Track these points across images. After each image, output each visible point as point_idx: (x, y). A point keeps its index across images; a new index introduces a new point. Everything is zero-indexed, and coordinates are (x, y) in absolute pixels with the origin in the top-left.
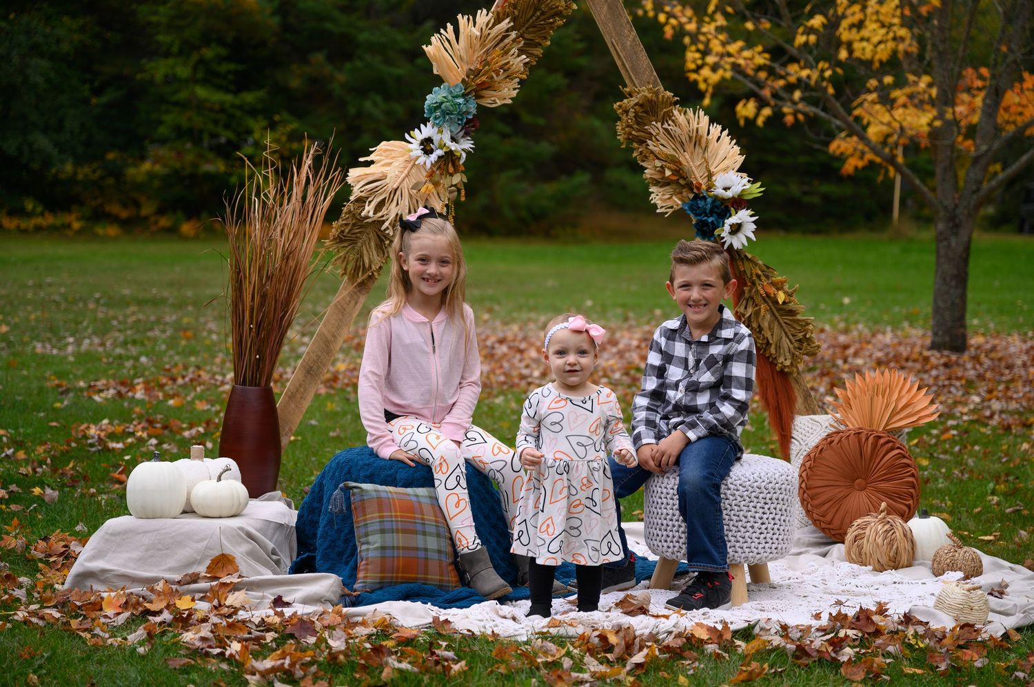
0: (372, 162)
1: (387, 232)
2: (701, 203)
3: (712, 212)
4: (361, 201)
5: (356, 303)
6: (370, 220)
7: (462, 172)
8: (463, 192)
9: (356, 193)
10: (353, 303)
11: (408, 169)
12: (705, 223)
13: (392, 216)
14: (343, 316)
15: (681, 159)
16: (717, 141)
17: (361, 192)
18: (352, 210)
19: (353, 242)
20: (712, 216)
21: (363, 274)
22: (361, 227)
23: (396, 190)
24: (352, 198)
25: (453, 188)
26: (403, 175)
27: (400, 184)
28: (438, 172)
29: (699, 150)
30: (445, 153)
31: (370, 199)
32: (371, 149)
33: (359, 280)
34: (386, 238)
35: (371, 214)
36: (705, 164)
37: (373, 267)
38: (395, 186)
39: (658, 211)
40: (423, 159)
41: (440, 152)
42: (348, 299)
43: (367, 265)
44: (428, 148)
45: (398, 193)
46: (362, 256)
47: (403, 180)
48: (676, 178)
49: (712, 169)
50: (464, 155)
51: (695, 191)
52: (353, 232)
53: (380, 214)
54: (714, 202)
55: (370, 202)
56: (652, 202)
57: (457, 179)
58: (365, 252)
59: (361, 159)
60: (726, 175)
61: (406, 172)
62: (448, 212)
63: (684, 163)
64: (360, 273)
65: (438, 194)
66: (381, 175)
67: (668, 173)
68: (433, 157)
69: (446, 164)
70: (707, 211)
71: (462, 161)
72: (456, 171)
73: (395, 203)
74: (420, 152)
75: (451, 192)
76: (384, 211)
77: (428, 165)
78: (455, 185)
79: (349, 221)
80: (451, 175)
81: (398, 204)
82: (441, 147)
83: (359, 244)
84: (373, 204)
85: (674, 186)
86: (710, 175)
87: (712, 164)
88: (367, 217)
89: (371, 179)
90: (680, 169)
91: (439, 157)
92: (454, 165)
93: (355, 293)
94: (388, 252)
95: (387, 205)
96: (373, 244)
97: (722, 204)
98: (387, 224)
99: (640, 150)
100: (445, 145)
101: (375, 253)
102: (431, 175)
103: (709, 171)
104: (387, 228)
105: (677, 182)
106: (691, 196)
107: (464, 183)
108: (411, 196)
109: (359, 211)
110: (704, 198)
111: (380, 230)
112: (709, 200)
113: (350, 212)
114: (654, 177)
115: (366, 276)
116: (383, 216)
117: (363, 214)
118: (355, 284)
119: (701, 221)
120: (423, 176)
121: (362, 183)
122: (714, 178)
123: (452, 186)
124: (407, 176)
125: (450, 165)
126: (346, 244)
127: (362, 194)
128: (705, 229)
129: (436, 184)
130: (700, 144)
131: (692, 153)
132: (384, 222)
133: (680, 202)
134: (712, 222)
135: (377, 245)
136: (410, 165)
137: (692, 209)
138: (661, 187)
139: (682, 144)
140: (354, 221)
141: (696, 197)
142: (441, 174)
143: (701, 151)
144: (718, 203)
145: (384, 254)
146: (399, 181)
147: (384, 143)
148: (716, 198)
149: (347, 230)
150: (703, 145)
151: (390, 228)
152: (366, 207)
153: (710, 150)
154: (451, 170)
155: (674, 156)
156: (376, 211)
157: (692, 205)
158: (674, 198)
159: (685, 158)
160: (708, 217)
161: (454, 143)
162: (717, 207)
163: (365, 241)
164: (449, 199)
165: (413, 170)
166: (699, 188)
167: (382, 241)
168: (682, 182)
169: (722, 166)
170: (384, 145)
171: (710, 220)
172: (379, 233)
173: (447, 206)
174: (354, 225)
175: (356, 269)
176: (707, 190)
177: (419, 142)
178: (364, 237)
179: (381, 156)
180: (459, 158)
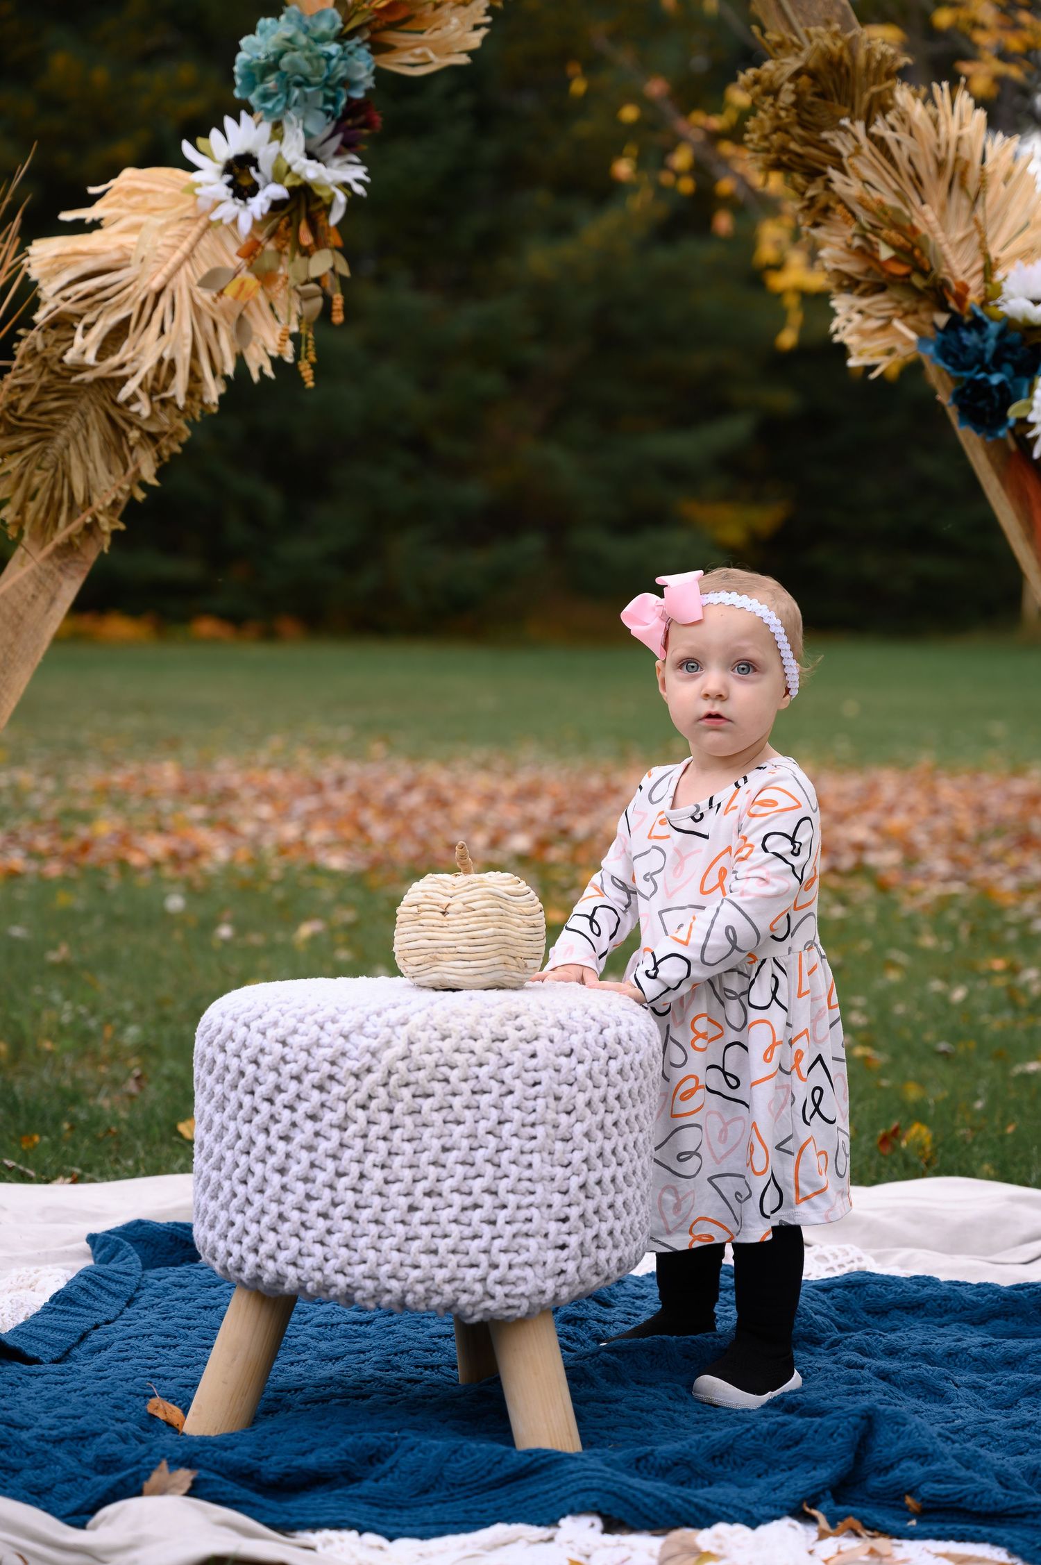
0: (96, 225)
1: (134, 408)
2: (970, 338)
3: (997, 364)
4: (63, 324)
5: (53, 600)
6: (88, 376)
7: (337, 249)
8: (338, 300)
9: (50, 304)
10: (43, 600)
11: (191, 239)
12: (981, 388)
13: (147, 364)
14: (17, 634)
15: (915, 222)
16: (1005, 183)
17: (66, 299)
18: (40, 346)
19: (44, 435)
20: (999, 370)
21: (70, 519)
22: (64, 394)
23: (159, 294)
24: (40, 317)
25: (312, 286)
26: (178, 255)
27: (169, 278)
28: (270, 246)
29: (959, 201)
30: (291, 190)
31: (88, 319)
32: (92, 190)
33: (60, 537)
34: (131, 424)
35: (90, 358)
36: (977, 238)
37: (96, 501)
38: (155, 285)
39: (852, 363)
40: (230, 208)
41: (278, 191)
42: (31, 589)
43: (79, 497)
44: (245, 182)
45: (164, 302)
46: (66, 475)
47: (178, 267)
48: (900, 270)
49: (994, 252)
50: (341, 198)
51: (952, 305)
52: (42, 407)
53: (114, 360)
54: (1002, 335)
55: (88, 328)
56: (837, 338)
57: (322, 263)
58: (74, 461)
59: (66, 216)
60: (1030, 268)
61: (185, 247)
62: (297, 356)
63: (923, 229)
64: (63, 518)
65: (272, 307)
66: (116, 255)
67: (885, 253)
68: (259, 204)
69: (293, 225)
70: (988, 357)
71: (336, 216)
72: (319, 243)
73: (155, 328)
74: (224, 192)
75: (306, 297)
76: (125, 352)
77: (245, 225)
78: (317, 281)
79: (32, 378)
80: (306, 253)
81: (162, 331)
82: (278, 179)
83: (60, 441)
84: (98, 332)
85: (895, 293)
86: (989, 269)
87: (995, 237)
88: (80, 368)
89: (89, 265)
90: (914, 247)
91: (276, 206)
92: (314, 228)
93: (50, 573)
94: (136, 462)
95: (133, 336)
96: (95, 440)
97: (1024, 339)
98: (131, 386)
99: (810, 193)
100: (289, 169)
101: (101, 464)
102: (251, 252)
103: (986, 256)
104: (134, 398)
105: (904, 282)
106: (942, 319)
107: (342, 278)
108: (197, 310)
109: (58, 352)
110: (978, 324)
111: (115, 403)
112: (993, 328)
113: (33, 353)
114: (846, 267)
115: (77, 524)
116: (122, 366)
117: (69, 357)
118: (49, 548)
119: (972, 382)
120: (231, 259)
121: (66, 277)
122: (999, 275)
123: (306, 282)
124: (189, 257)
125: (303, 227)
126: (25, 440)
127: (65, 306)
128: (981, 404)
129: (266, 278)
130: (963, 185)
131: (943, 208)
132: (124, 380)
133: (912, 336)
134: (1002, 385)
135: (106, 444)
136: (195, 230)
137: (945, 352)
138: (863, 294)
139: (917, 181)
140: (45, 379)
141: (955, 323)
142: (280, 252)
143: (965, 203)
144: (1014, 337)
145: (126, 468)
146: (166, 270)
147: (128, 173)
148: (1009, 325)
149: (25, 403)
150: (972, 187)
151: (143, 396)
152: (78, 339)
153: (990, 197)
154: (306, 239)
155: (899, 211)
156: (104, 352)
157: (943, 343)
158: (897, 324)
159: (926, 217)
160: (990, 373)
161: (313, 163)
162: (1010, 348)
163: (75, 435)
164: (300, 319)
165: (204, 243)
166: (961, 299)
167: (121, 434)
168: (917, 281)
169: (1018, 245)
170: (129, 176)
171: (995, 379)
172: (114, 412)
173: (295, 338)
174: (45, 390)
175: (53, 507)
176: (984, 304)
177: (220, 167)
178: (74, 423)
179: (120, 207)
180: (328, 209)
